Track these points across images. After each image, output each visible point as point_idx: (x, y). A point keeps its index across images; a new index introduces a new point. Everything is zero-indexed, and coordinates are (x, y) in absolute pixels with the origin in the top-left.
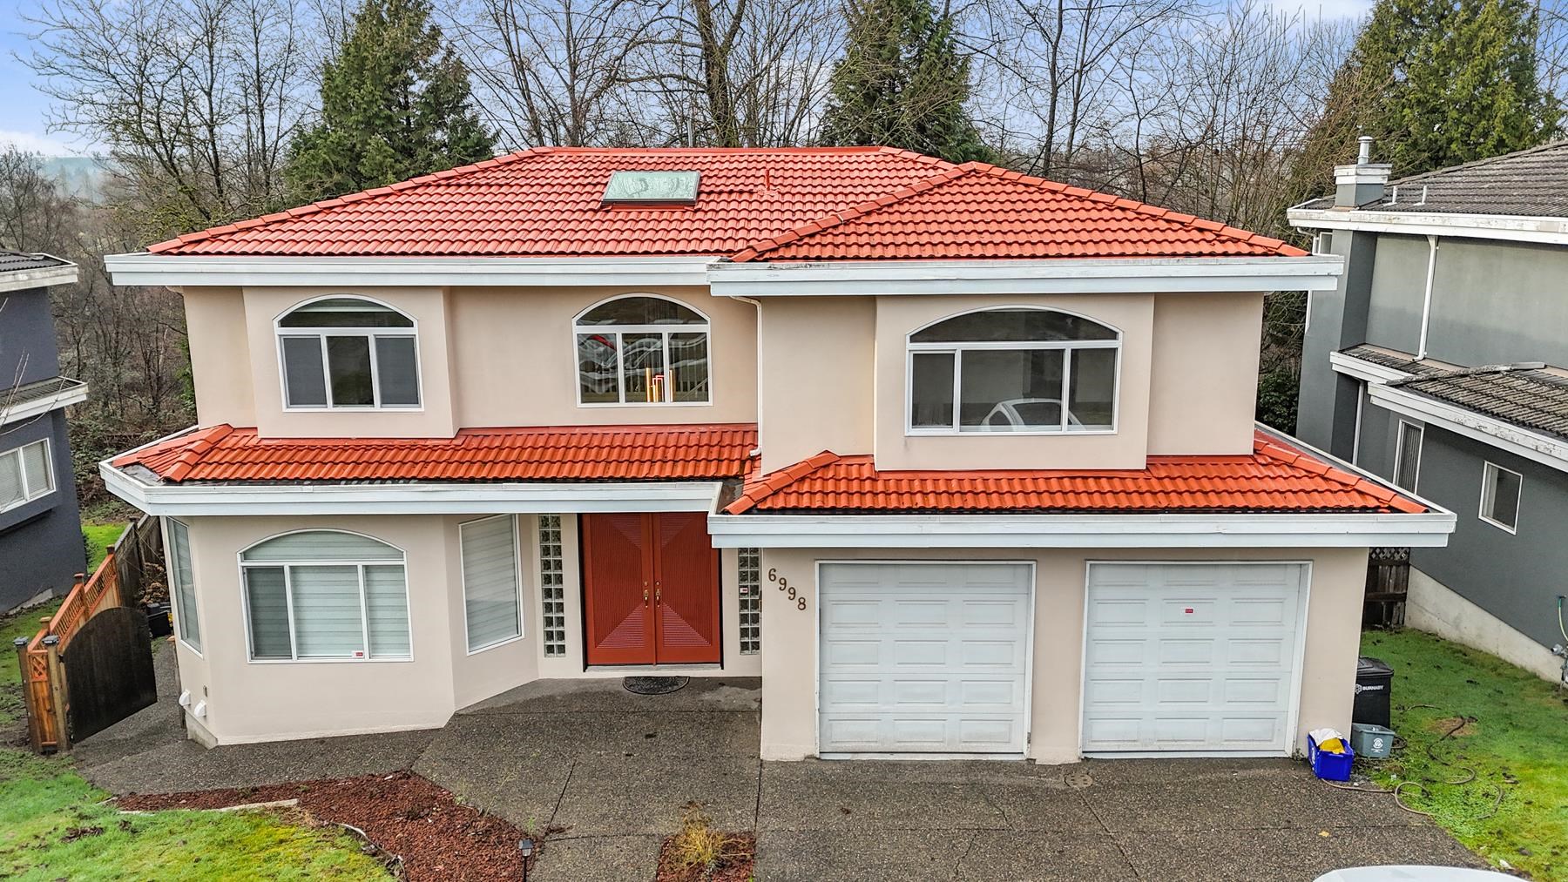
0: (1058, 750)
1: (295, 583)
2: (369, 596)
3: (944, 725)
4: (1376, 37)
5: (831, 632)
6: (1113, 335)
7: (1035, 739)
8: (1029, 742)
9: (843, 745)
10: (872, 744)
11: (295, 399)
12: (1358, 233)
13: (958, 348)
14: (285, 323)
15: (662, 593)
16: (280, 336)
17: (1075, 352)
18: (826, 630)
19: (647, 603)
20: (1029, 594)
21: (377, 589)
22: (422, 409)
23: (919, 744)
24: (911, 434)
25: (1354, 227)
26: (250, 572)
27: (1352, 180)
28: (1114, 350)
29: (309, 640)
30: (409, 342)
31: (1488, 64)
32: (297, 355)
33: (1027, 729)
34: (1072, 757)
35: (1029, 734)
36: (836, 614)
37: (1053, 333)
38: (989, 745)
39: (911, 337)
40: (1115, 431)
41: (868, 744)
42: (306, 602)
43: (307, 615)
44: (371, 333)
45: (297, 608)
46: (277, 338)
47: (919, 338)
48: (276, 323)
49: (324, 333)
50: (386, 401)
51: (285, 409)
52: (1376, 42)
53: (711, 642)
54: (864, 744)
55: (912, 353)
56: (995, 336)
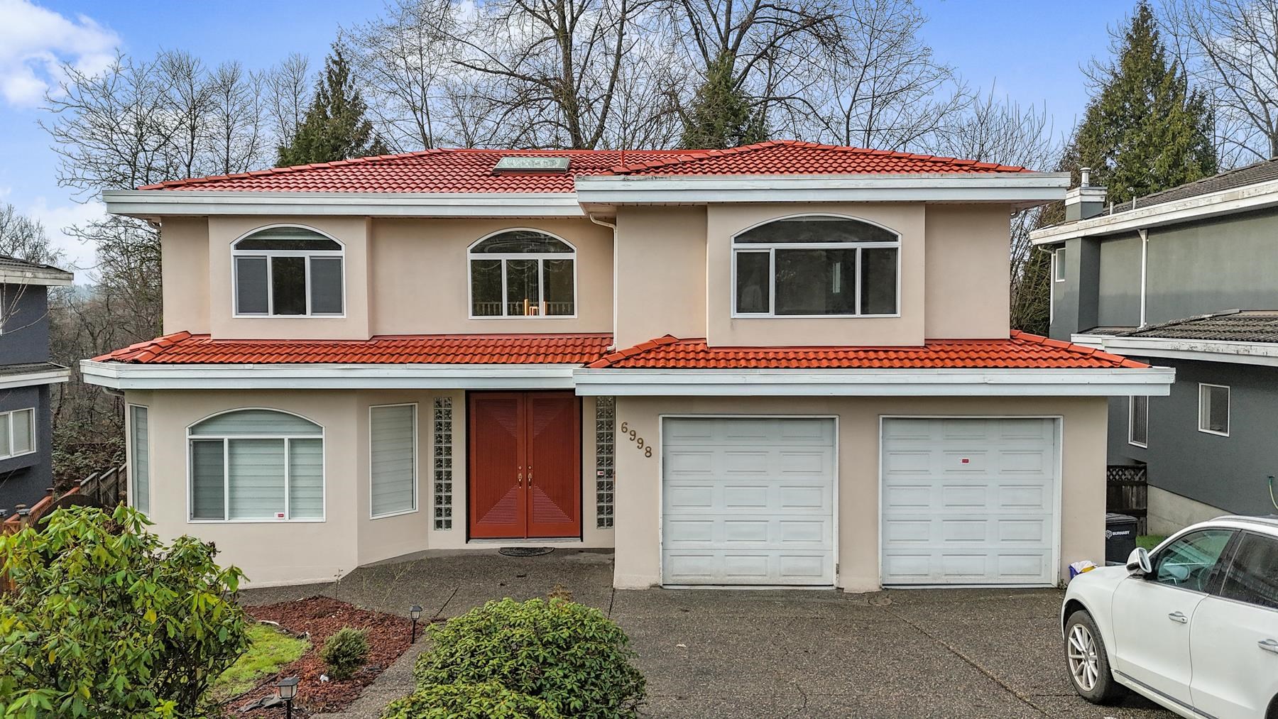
0: (861, 581)
1: (231, 455)
2: (292, 466)
3: (766, 560)
4: (1090, 133)
5: (672, 478)
6: (894, 238)
7: (843, 570)
8: (838, 572)
9: (682, 578)
10: (706, 578)
11: (242, 308)
12: (1085, 239)
13: (771, 248)
14: (239, 246)
15: (533, 476)
16: (235, 256)
17: (865, 252)
18: (668, 477)
19: (520, 484)
20: (833, 446)
21: (298, 461)
22: (345, 317)
23: (745, 578)
24: (736, 317)
25: (1082, 234)
26: (196, 444)
27: (1078, 200)
28: (895, 250)
29: (240, 505)
30: (338, 261)
31: (1178, 149)
32: (247, 273)
33: (836, 561)
34: (873, 586)
35: (838, 565)
36: (676, 463)
37: (846, 235)
38: (804, 578)
39: (735, 238)
40: (898, 315)
41: (703, 578)
42: (239, 472)
43: (240, 483)
44: (307, 254)
45: (232, 477)
46: (232, 258)
47: (740, 239)
48: (232, 246)
49: (270, 254)
50: (314, 311)
51: (234, 316)
52: (1090, 137)
53: (572, 517)
54: (700, 577)
55: (736, 252)
56: (802, 238)
